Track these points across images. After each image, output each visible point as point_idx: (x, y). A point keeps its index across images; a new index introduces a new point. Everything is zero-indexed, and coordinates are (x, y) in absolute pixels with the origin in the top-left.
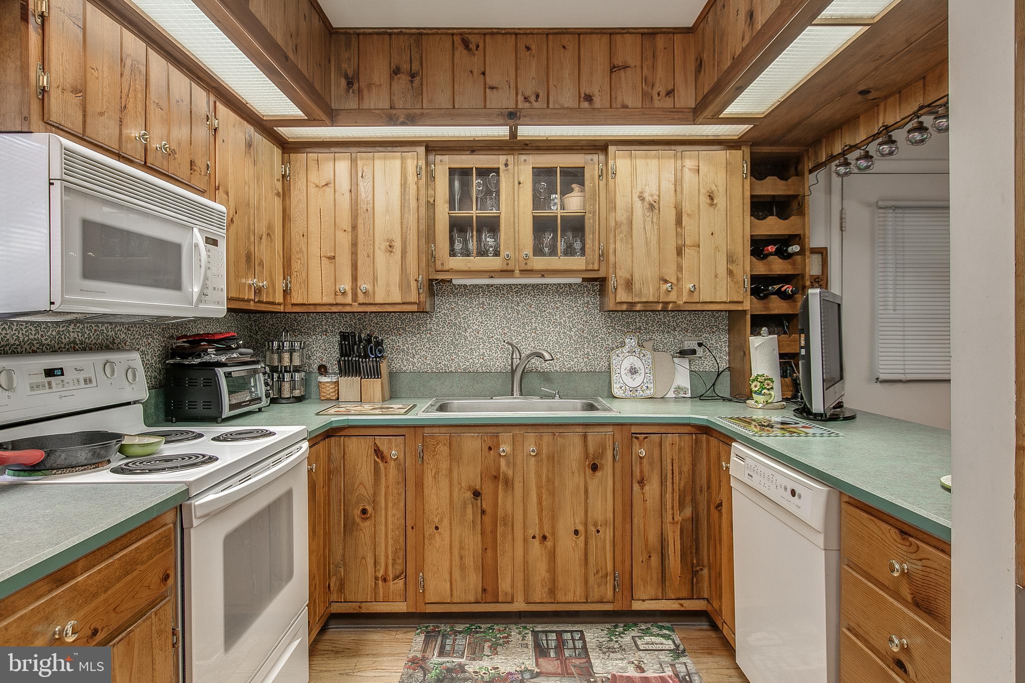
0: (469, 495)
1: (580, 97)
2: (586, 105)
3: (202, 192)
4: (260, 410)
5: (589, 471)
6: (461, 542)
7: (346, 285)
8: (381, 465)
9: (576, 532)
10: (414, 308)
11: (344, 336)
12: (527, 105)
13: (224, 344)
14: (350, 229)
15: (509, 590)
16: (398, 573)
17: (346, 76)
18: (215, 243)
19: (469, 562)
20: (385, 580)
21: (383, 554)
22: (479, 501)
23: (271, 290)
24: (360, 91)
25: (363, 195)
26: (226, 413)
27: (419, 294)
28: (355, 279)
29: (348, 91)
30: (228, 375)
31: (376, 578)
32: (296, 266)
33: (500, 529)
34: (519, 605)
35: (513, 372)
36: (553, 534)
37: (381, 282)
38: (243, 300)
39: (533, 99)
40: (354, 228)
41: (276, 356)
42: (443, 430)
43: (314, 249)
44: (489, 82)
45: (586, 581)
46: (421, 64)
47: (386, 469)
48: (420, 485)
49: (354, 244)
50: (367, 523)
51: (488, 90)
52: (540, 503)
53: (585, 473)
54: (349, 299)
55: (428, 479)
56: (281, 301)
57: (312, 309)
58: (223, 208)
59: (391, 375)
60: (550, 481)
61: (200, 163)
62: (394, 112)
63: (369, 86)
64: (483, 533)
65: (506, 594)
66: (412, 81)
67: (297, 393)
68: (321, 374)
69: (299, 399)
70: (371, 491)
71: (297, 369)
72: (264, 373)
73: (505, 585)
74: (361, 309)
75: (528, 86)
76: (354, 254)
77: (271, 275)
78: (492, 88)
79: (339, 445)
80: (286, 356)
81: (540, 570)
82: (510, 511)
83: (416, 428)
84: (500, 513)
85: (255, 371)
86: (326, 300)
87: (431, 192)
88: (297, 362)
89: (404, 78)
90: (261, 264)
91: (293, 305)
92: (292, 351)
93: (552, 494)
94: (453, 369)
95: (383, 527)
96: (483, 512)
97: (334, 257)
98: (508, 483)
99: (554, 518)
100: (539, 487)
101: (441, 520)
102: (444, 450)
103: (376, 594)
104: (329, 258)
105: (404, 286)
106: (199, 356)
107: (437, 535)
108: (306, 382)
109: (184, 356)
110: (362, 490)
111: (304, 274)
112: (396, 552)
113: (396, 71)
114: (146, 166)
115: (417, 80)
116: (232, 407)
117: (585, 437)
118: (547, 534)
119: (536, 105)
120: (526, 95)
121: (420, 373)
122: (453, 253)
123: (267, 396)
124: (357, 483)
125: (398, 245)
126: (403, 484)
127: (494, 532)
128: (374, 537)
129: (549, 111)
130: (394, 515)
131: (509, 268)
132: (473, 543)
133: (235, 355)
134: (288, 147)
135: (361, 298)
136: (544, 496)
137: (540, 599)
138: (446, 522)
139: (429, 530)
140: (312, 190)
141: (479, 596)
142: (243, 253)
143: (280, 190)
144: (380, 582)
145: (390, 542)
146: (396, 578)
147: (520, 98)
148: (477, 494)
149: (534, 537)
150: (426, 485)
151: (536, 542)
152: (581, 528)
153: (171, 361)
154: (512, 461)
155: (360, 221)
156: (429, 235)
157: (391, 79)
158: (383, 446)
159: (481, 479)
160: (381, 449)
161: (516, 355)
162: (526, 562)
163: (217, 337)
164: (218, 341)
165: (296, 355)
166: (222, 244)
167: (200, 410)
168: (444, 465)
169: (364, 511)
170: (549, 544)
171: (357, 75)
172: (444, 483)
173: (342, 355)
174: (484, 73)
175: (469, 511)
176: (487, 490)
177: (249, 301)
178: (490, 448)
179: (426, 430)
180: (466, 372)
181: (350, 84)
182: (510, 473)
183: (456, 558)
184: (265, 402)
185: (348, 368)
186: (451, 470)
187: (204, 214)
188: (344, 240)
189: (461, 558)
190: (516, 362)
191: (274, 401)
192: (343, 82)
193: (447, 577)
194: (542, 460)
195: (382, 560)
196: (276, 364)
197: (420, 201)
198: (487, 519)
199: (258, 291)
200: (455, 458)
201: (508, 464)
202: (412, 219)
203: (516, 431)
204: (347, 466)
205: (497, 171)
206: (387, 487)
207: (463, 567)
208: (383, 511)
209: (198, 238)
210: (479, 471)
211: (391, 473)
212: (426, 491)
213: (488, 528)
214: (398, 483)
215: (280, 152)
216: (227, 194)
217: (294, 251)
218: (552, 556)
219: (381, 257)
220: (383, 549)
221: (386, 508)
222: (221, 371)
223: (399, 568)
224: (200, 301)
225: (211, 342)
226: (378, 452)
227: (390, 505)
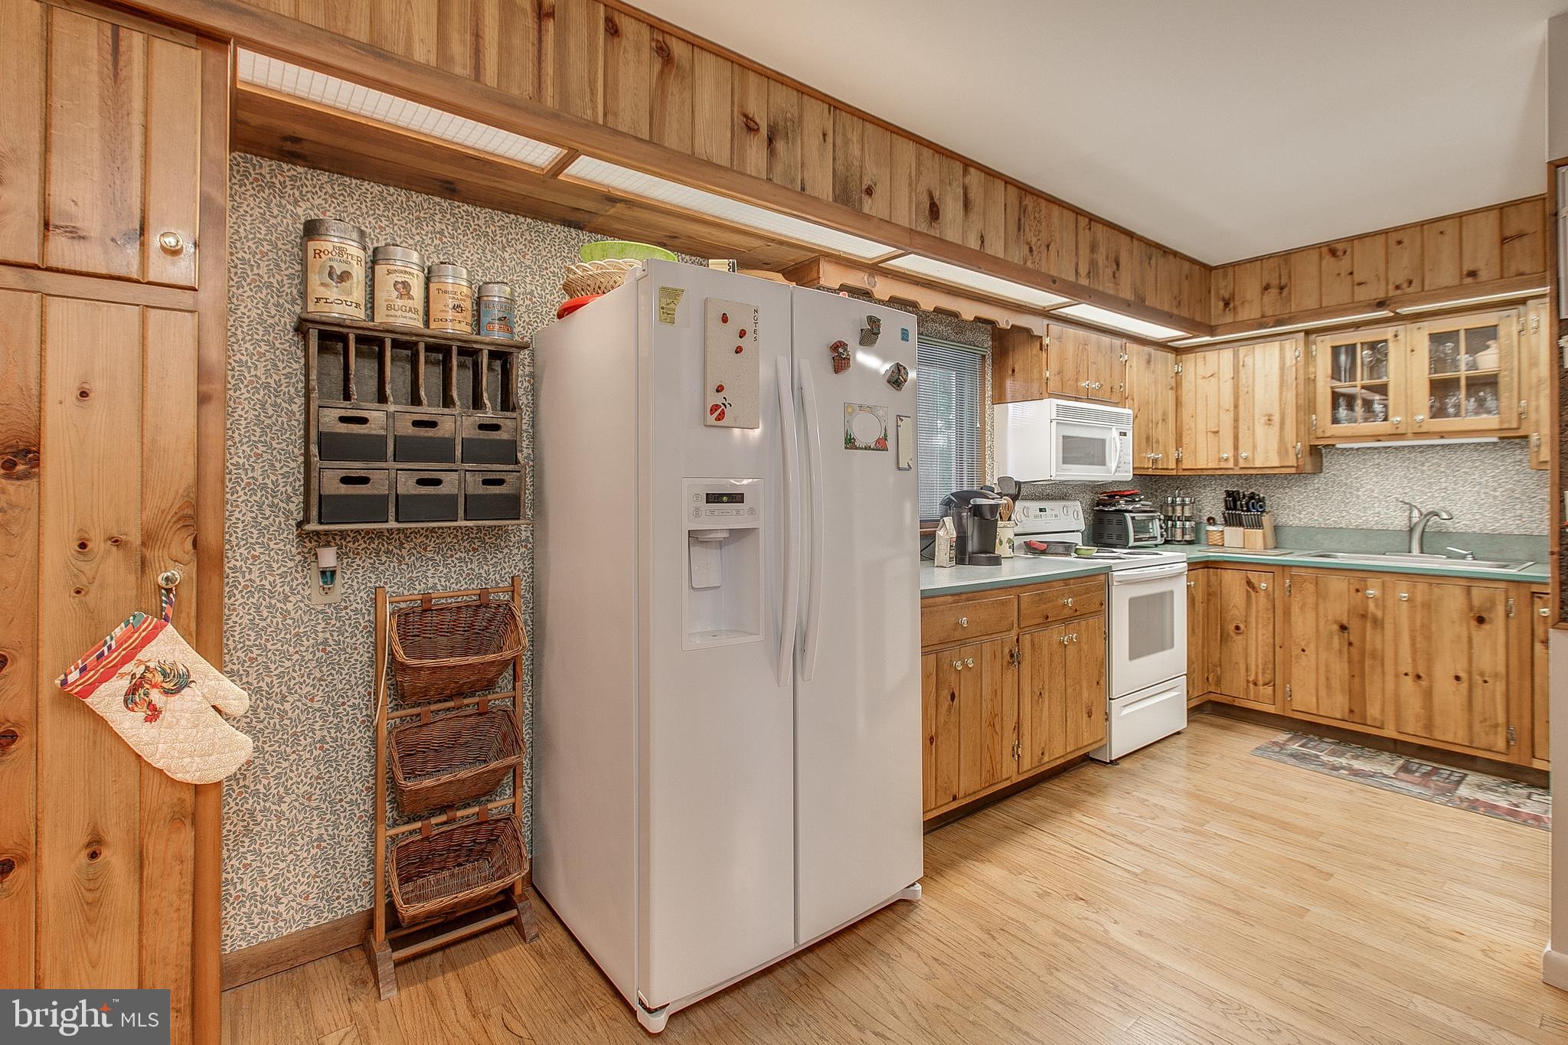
0: (1336, 627)
1: (1461, 275)
2: (1469, 280)
3: (1116, 404)
4: (1156, 545)
5: (1474, 623)
6: (1327, 666)
7: (1228, 453)
8: (1253, 594)
9: (1457, 678)
10: (1293, 471)
11: (1229, 494)
12: (1399, 292)
13: (1131, 498)
14: (1232, 408)
15: (1378, 716)
16: (1267, 681)
17: (1223, 299)
18: (1125, 434)
19: (1336, 684)
20: (1255, 684)
21: (1254, 663)
22: (1346, 634)
23: (1165, 459)
24: (1235, 308)
25: (1244, 381)
26: (1131, 543)
27: (1297, 459)
28: (1236, 447)
29: (1225, 310)
30: (1133, 518)
31: (1248, 681)
32: (1186, 440)
33: (1368, 662)
34: (1390, 732)
35: (1411, 530)
36: (1430, 675)
37: (1260, 449)
38: (1144, 468)
39: (1405, 285)
40: (1236, 407)
41: (1170, 508)
42: (1310, 571)
43: (1201, 426)
44: (1358, 278)
45: (1470, 727)
46: (1290, 277)
47: (1256, 597)
48: (1287, 613)
49: (1236, 420)
50: (1240, 637)
51: (1356, 287)
52: (1413, 644)
53: (1468, 624)
54: (1231, 464)
55: (1295, 609)
56: (1174, 467)
57: (1199, 473)
58: (1130, 412)
59: (1276, 529)
60: (1426, 627)
61: (1116, 387)
62: (1264, 319)
63: (1243, 303)
64: (1350, 661)
65: (1375, 719)
66: (1281, 293)
67: (1187, 537)
68: (1210, 524)
69: (1190, 543)
70: (1244, 613)
71: (1188, 519)
72: (1160, 520)
73: (1373, 711)
74: (1241, 472)
75: (1398, 276)
76: (1236, 428)
77: (1165, 449)
78: (1359, 284)
79: (1217, 575)
80: (1179, 508)
81: (1413, 705)
82: (1379, 646)
83: (1284, 567)
84: (1368, 647)
85: (1153, 518)
86: (1210, 466)
87: (1311, 369)
88: (1187, 514)
89: (1274, 291)
90: (1158, 442)
91: (1184, 469)
92: (1183, 505)
93: (1428, 638)
94: (1343, 526)
95: (1254, 642)
96: (1350, 644)
97: (1218, 432)
98: (1378, 623)
99: (1430, 661)
100: (1412, 631)
101: (1308, 644)
102: (1311, 587)
103: (1247, 693)
104: (1214, 432)
105: (1282, 451)
106: (1114, 505)
107: (1303, 657)
108: (1196, 530)
109: (1104, 505)
110: (1236, 612)
111: (1193, 446)
112: (1265, 664)
113: (1267, 288)
114: (1089, 400)
115: (1285, 292)
116: (1136, 540)
117: (1469, 589)
118: (1421, 674)
119: (1409, 290)
120: (1398, 283)
121: (1306, 528)
122: (1335, 421)
123: (1162, 536)
124: (1232, 605)
125: (1276, 419)
126: (1272, 611)
127: (1362, 662)
128: (1246, 648)
129: (1423, 293)
130: (1263, 635)
131: (1399, 431)
132: (1340, 669)
133: (1138, 506)
134: (1178, 351)
135: (1242, 464)
136: (1418, 639)
137: (1412, 729)
138: (1312, 646)
139: (1296, 651)
140: (1200, 381)
141: (1346, 715)
142: (1144, 437)
143: (1174, 385)
144: (1251, 685)
145: (1260, 655)
146: (1265, 684)
147: (1391, 287)
148: (1343, 628)
149: (1406, 674)
150: (1292, 614)
151: (1409, 680)
152: (1462, 674)
153: (1097, 508)
154: (1381, 603)
155: (1241, 402)
156: (1308, 406)
157: (1263, 294)
158: (1254, 577)
159: (1349, 616)
160: (1252, 581)
161: (1416, 513)
162: (1397, 696)
163: (1126, 493)
164: (1126, 496)
165: (1187, 508)
166: (1130, 434)
167: (1114, 541)
168: (1311, 600)
169: (1237, 628)
170: (1424, 683)
171: (1233, 297)
172: (1311, 615)
173: (1227, 509)
174: (1351, 273)
175: (1336, 641)
176: (1354, 625)
177: (1148, 468)
178: (1357, 591)
179: (1294, 571)
180: (1357, 529)
181: (1227, 304)
182: (1379, 614)
183: (1322, 678)
184: (1160, 541)
185: (1232, 521)
186: (1317, 605)
187: (1117, 419)
188: (1227, 419)
189: (1328, 679)
190: (1415, 520)
191: (1167, 542)
192: (1221, 304)
193: (1313, 692)
194: (1415, 606)
195: (1253, 668)
196: (1170, 514)
197: (1299, 380)
198: (1354, 650)
199: (1155, 461)
200: (1320, 594)
201: (1377, 606)
202: (1290, 396)
203: (1387, 578)
204: (1223, 592)
205: (1386, 341)
206: (1258, 612)
207: (1329, 687)
208: (1254, 630)
209: (1115, 433)
210: (1345, 608)
211: (1261, 602)
212: (1293, 619)
213: (1356, 658)
214: (1267, 610)
215: (1174, 356)
216: (1133, 400)
217: (1184, 429)
218: (1428, 695)
219: (1260, 429)
220: (1254, 660)
221: (1257, 628)
222: (1127, 515)
223: (1268, 677)
224: (1116, 471)
225: (1122, 496)
226: (1249, 583)
227: (1260, 626)
